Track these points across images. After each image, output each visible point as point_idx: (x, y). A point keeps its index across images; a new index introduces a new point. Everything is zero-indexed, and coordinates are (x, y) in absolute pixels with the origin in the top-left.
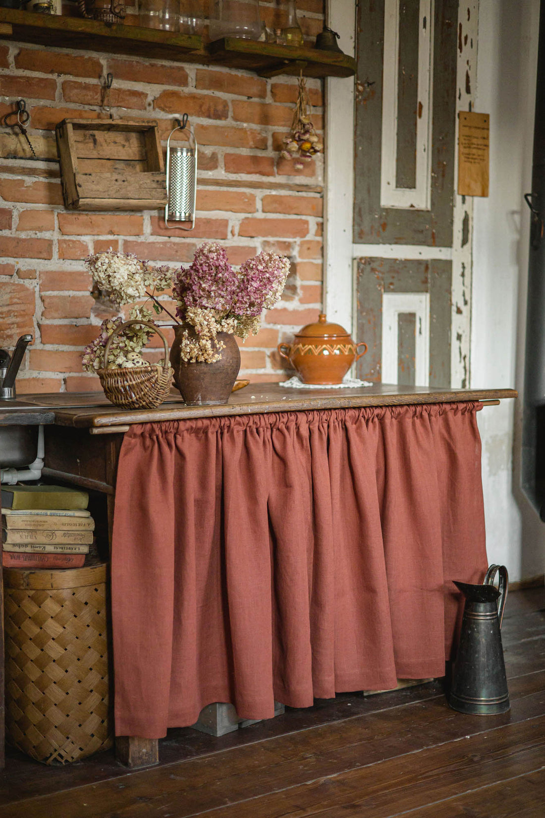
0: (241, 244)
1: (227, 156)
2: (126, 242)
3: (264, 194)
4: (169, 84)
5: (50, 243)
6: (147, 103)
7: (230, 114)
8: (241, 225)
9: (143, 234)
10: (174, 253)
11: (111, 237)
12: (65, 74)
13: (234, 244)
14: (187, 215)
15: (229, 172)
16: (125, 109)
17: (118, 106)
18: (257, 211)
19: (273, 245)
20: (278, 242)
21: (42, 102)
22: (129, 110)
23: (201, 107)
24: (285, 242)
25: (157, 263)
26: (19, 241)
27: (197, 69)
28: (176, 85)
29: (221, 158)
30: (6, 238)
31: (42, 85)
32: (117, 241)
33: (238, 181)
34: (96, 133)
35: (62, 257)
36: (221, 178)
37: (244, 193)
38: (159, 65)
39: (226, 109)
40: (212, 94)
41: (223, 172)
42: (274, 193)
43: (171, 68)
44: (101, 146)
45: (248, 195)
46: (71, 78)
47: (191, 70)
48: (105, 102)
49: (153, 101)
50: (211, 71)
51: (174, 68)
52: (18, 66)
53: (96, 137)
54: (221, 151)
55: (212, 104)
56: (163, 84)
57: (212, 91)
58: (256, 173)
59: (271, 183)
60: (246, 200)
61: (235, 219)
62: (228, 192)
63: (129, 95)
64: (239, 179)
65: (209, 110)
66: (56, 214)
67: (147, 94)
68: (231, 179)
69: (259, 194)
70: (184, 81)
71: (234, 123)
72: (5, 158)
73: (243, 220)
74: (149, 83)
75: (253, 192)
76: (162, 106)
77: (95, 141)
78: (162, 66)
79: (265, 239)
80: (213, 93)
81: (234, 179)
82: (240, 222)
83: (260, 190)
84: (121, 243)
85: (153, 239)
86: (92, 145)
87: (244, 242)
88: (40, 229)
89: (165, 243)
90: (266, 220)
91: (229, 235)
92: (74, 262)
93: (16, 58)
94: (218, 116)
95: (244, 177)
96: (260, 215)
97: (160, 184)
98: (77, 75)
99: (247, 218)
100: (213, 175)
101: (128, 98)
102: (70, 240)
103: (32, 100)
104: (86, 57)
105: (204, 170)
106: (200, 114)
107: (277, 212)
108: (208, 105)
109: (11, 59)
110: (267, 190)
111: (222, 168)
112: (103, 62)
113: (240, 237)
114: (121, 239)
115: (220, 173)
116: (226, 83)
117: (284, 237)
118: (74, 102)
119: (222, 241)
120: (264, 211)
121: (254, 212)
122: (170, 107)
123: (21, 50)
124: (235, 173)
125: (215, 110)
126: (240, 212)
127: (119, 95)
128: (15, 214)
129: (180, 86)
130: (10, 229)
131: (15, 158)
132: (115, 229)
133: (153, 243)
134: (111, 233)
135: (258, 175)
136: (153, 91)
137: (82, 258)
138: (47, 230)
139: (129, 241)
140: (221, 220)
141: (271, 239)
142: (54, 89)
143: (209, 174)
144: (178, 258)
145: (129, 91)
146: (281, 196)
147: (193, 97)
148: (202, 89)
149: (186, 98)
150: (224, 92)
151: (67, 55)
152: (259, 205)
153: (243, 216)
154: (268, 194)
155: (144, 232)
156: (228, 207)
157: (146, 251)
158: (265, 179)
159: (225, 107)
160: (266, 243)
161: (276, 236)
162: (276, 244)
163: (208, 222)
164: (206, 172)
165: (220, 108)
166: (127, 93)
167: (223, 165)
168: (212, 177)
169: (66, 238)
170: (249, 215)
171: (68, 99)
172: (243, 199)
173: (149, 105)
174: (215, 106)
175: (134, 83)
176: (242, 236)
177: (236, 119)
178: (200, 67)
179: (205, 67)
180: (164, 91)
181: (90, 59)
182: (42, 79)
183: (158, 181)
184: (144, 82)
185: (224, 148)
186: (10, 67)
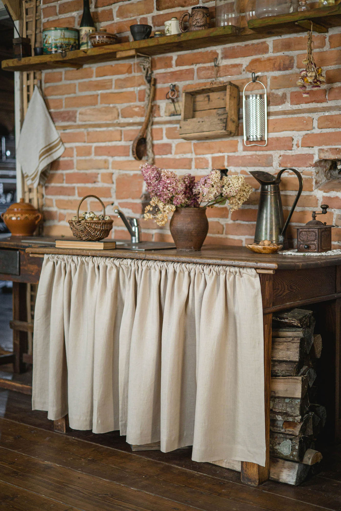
0: (303, 153)
1: (292, 93)
2: (228, 157)
3: (319, 116)
4: (256, 54)
5: (191, 160)
6: (242, 70)
7: (295, 65)
8: (303, 139)
9: (237, 151)
10: (258, 161)
11: (221, 154)
12: (199, 63)
13: (299, 153)
14: (259, 137)
15: (293, 104)
16: (230, 76)
17: (226, 76)
18: (314, 128)
19: (327, 151)
20: (331, 149)
21: (188, 82)
22: (232, 76)
23: (274, 64)
24: (336, 149)
25: (248, 168)
26: (175, 160)
27: (274, 40)
28: (260, 54)
29: (288, 96)
30: (170, 159)
31: (187, 73)
32: (224, 157)
33: (300, 110)
34: (211, 94)
35: (197, 167)
36: (288, 109)
37: (304, 117)
38: (250, 45)
39: (292, 61)
40: (283, 55)
41: (289, 105)
42: (327, 114)
43: (258, 44)
44: (212, 101)
45: (307, 118)
46: (201, 65)
47: (270, 41)
48: (218, 75)
49: (245, 68)
50: (282, 39)
51: (259, 44)
52: (177, 65)
53: (210, 97)
54: (288, 91)
55: (281, 61)
56: (252, 56)
57: (283, 52)
58: (312, 102)
59: (324, 107)
60: (305, 122)
61: (298, 136)
62: (292, 118)
63: (232, 68)
64: (300, 108)
65: (279, 66)
66: (192, 144)
67: (242, 64)
68: (294, 109)
69: (316, 116)
70: (266, 50)
71: (298, 70)
72: (170, 116)
73: (304, 136)
74: (244, 57)
75: (310, 116)
76: (250, 69)
77: (209, 99)
78: (253, 44)
79: (321, 147)
80: (284, 53)
81: (297, 108)
82: (302, 137)
83: (317, 113)
84: (226, 157)
85: (245, 153)
86: (207, 102)
87: (306, 151)
88: (185, 153)
89: (252, 156)
90: (321, 134)
91: (295, 147)
92: (202, 170)
93: (176, 61)
94: (286, 69)
95: (304, 106)
96: (317, 131)
97: (222, 121)
98: (204, 63)
99: (306, 134)
100: (282, 108)
101: (230, 69)
102: (200, 158)
103: (182, 82)
104: (209, 51)
105: (275, 106)
106: (274, 69)
107: (329, 128)
108: (279, 63)
109: (174, 62)
110: (321, 113)
111: (288, 102)
112: (219, 52)
113: (302, 148)
114: (226, 154)
115: (287, 106)
116: (293, 45)
117: (335, 145)
118: (202, 79)
119: (290, 152)
120: (319, 128)
121: (312, 129)
122: (254, 70)
123: (178, 56)
124: (297, 104)
125: (284, 64)
126: (301, 131)
127: (226, 68)
128: (174, 146)
129: (262, 54)
130: (171, 153)
131: (174, 115)
132: (222, 149)
133: (245, 156)
134: (220, 152)
135: (314, 103)
136: (245, 61)
137: (205, 167)
138: (189, 153)
139: (230, 156)
140: (287, 137)
141: (325, 147)
142: (193, 74)
143: (280, 108)
144: (260, 164)
145: (231, 65)
146: (332, 116)
147: (269, 59)
148: (276, 53)
149: (265, 61)
150: (292, 51)
151: (200, 53)
152: (315, 124)
153: (304, 133)
154: (322, 115)
155: (239, 149)
156: (292, 128)
157: (240, 161)
158: (319, 105)
159: (291, 61)
160: (321, 150)
161: (329, 145)
162: (329, 151)
163: (278, 139)
164: (277, 106)
165: (287, 62)
166: (230, 66)
167: (289, 100)
168: (281, 110)
169: (199, 156)
170: (309, 132)
171: (200, 78)
172: (303, 121)
173: (244, 70)
174: (284, 62)
175: (235, 59)
176: (303, 147)
177: (298, 67)
178: (276, 38)
179: (279, 38)
180: (252, 60)
181: (211, 52)
182: (187, 70)
183: (221, 119)
184: (241, 57)
185: (290, 89)
186: (173, 67)
